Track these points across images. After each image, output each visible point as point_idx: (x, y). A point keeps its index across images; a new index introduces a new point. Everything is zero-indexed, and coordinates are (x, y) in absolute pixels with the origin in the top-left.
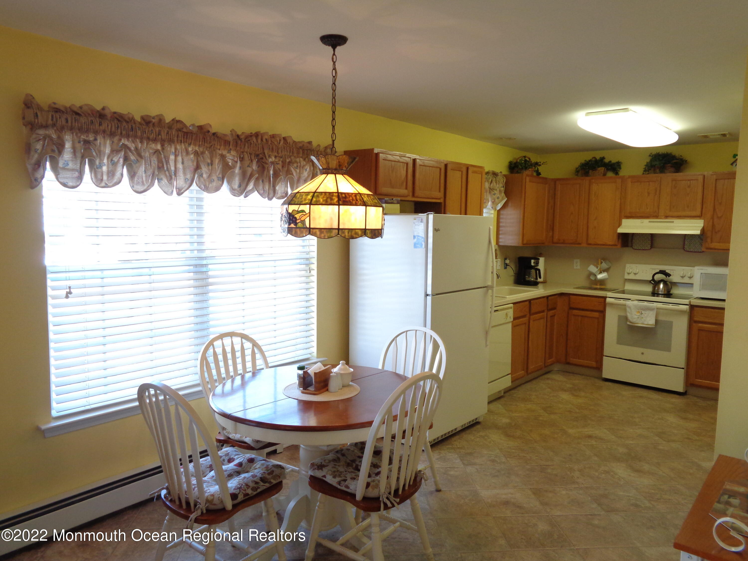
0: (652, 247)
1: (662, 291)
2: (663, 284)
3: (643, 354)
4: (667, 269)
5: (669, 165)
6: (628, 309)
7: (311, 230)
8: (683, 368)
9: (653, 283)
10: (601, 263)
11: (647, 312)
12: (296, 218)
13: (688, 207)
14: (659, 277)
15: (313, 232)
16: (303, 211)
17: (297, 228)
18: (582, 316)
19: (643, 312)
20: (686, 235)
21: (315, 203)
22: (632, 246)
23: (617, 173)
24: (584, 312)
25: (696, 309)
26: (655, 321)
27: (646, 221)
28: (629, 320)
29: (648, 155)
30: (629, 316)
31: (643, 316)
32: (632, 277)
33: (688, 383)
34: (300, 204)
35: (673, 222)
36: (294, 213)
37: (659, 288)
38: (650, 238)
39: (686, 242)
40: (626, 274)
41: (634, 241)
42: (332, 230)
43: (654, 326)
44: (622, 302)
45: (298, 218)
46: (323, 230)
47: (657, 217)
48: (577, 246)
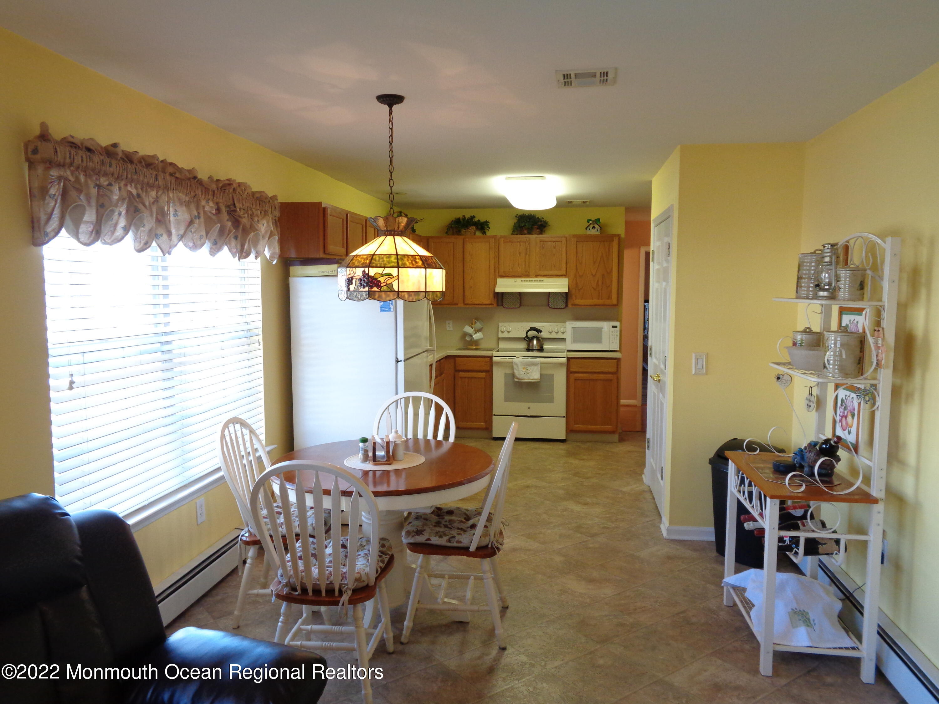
0: (520, 305)
1: (536, 347)
2: (536, 340)
3: (529, 408)
4: (537, 325)
5: (535, 226)
6: (515, 366)
7: (400, 293)
8: (564, 417)
9: (527, 340)
10: (475, 323)
11: (533, 367)
12: (380, 281)
13: (555, 266)
14: (532, 333)
15: (401, 295)
16: (389, 274)
17: (381, 291)
18: (469, 378)
19: (529, 368)
20: (550, 293)
21: (402, 266)
22: (502, 305)
23: (484, 233)
24: (470, 373)
25: (572, 361)
26: (539, 375)
27: (519, 280)
28: (517, 377)
29: (516, 215)
30: (516, 372)
31: (529, 371)
32: (506, 335)
33: (570, 430)
34: (385, 267)
35: (543, 281)
36: (377, 277)
37: (533, 345)
38: (518, 296)
39: (550, 300)
40: (500, 333)
41: (504, 300)
42: (419, 293)
43: (539, 380)
44: (508, 359)
45: (382, 281)
46: (411, 293)
47: (528, 276)
48: (454, 306)
